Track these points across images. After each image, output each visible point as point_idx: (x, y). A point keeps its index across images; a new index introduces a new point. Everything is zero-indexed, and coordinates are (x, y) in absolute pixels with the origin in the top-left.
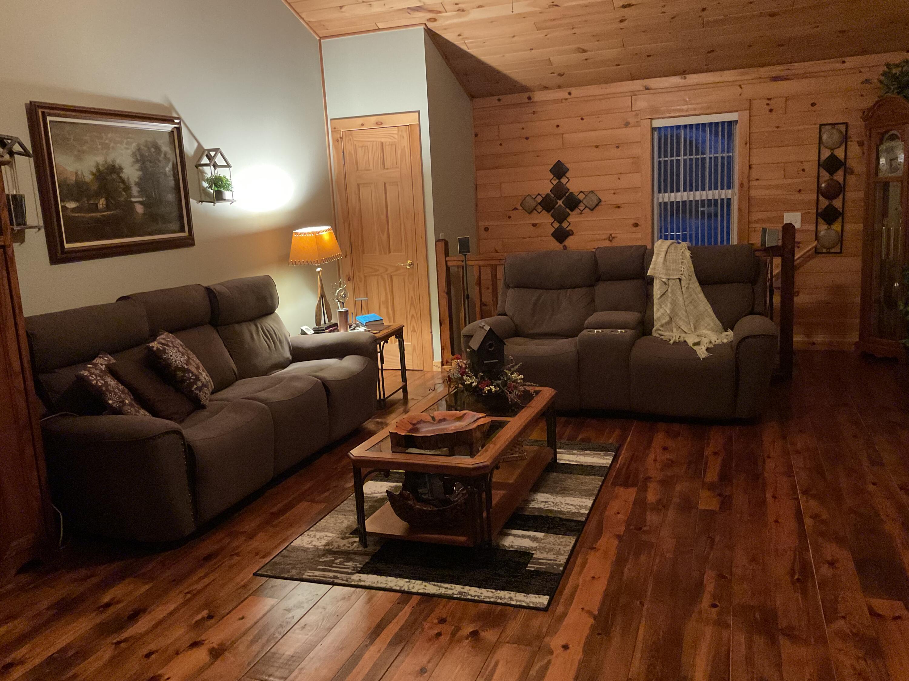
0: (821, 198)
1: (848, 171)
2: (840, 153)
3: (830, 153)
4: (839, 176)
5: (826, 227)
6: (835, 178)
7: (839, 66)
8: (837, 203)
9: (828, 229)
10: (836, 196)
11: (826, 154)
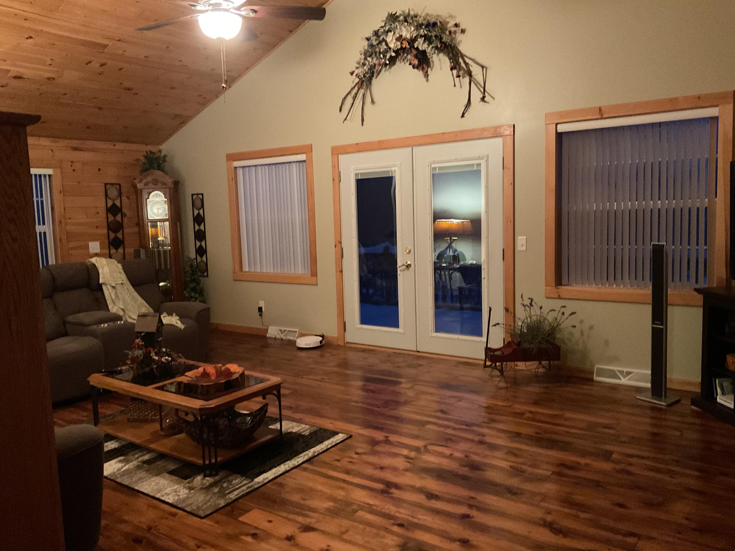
0: (110, 232)
1: (123, 215)
2: (118, 203)
3: (112, 203)
4: (119, 218)
5: (115, 251)
6: (117, 219)
7: (112, 147)
8: (120, 235)
9: (116, 252)
10: (118, 231)
11: (110, 203)
